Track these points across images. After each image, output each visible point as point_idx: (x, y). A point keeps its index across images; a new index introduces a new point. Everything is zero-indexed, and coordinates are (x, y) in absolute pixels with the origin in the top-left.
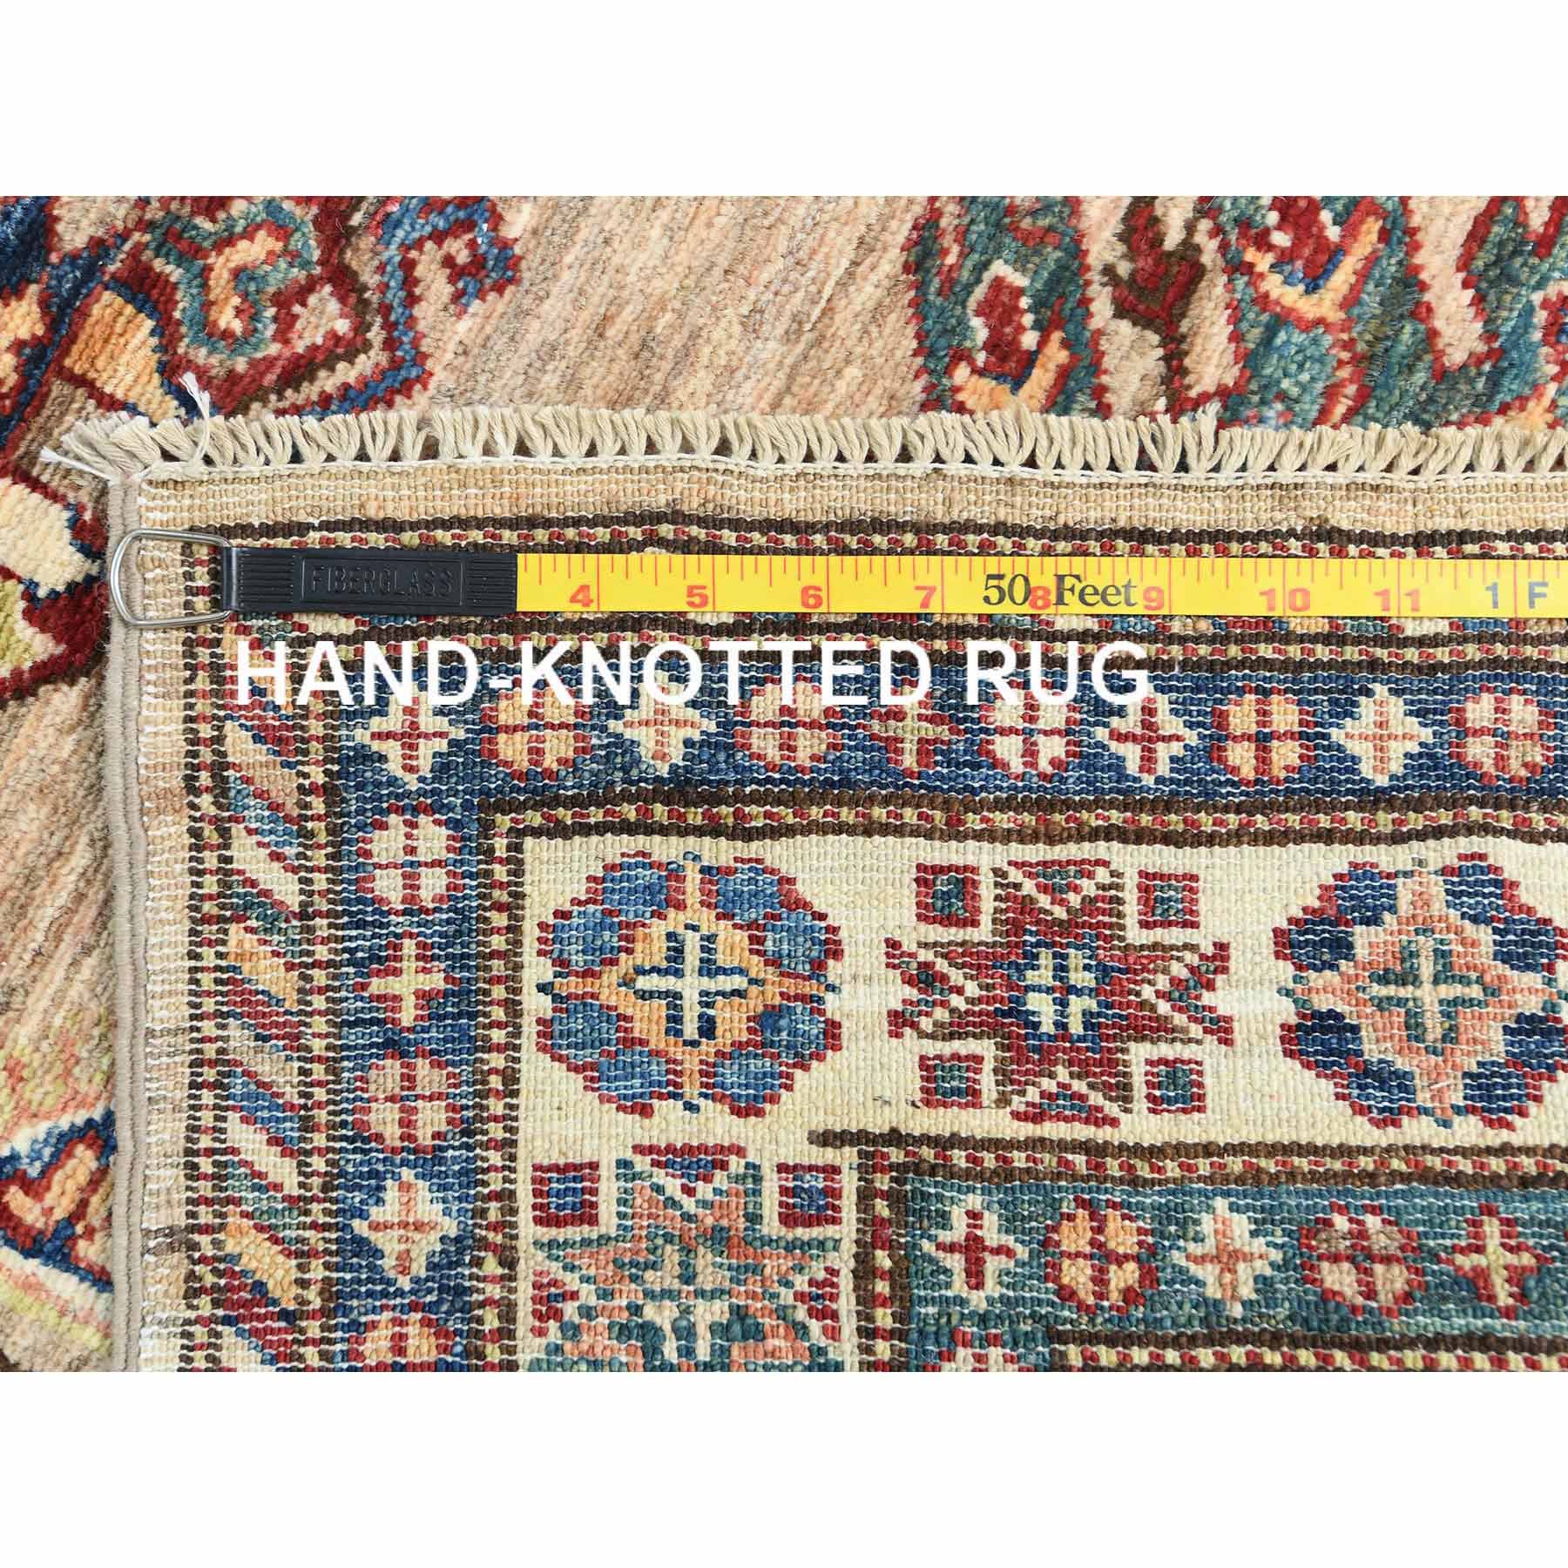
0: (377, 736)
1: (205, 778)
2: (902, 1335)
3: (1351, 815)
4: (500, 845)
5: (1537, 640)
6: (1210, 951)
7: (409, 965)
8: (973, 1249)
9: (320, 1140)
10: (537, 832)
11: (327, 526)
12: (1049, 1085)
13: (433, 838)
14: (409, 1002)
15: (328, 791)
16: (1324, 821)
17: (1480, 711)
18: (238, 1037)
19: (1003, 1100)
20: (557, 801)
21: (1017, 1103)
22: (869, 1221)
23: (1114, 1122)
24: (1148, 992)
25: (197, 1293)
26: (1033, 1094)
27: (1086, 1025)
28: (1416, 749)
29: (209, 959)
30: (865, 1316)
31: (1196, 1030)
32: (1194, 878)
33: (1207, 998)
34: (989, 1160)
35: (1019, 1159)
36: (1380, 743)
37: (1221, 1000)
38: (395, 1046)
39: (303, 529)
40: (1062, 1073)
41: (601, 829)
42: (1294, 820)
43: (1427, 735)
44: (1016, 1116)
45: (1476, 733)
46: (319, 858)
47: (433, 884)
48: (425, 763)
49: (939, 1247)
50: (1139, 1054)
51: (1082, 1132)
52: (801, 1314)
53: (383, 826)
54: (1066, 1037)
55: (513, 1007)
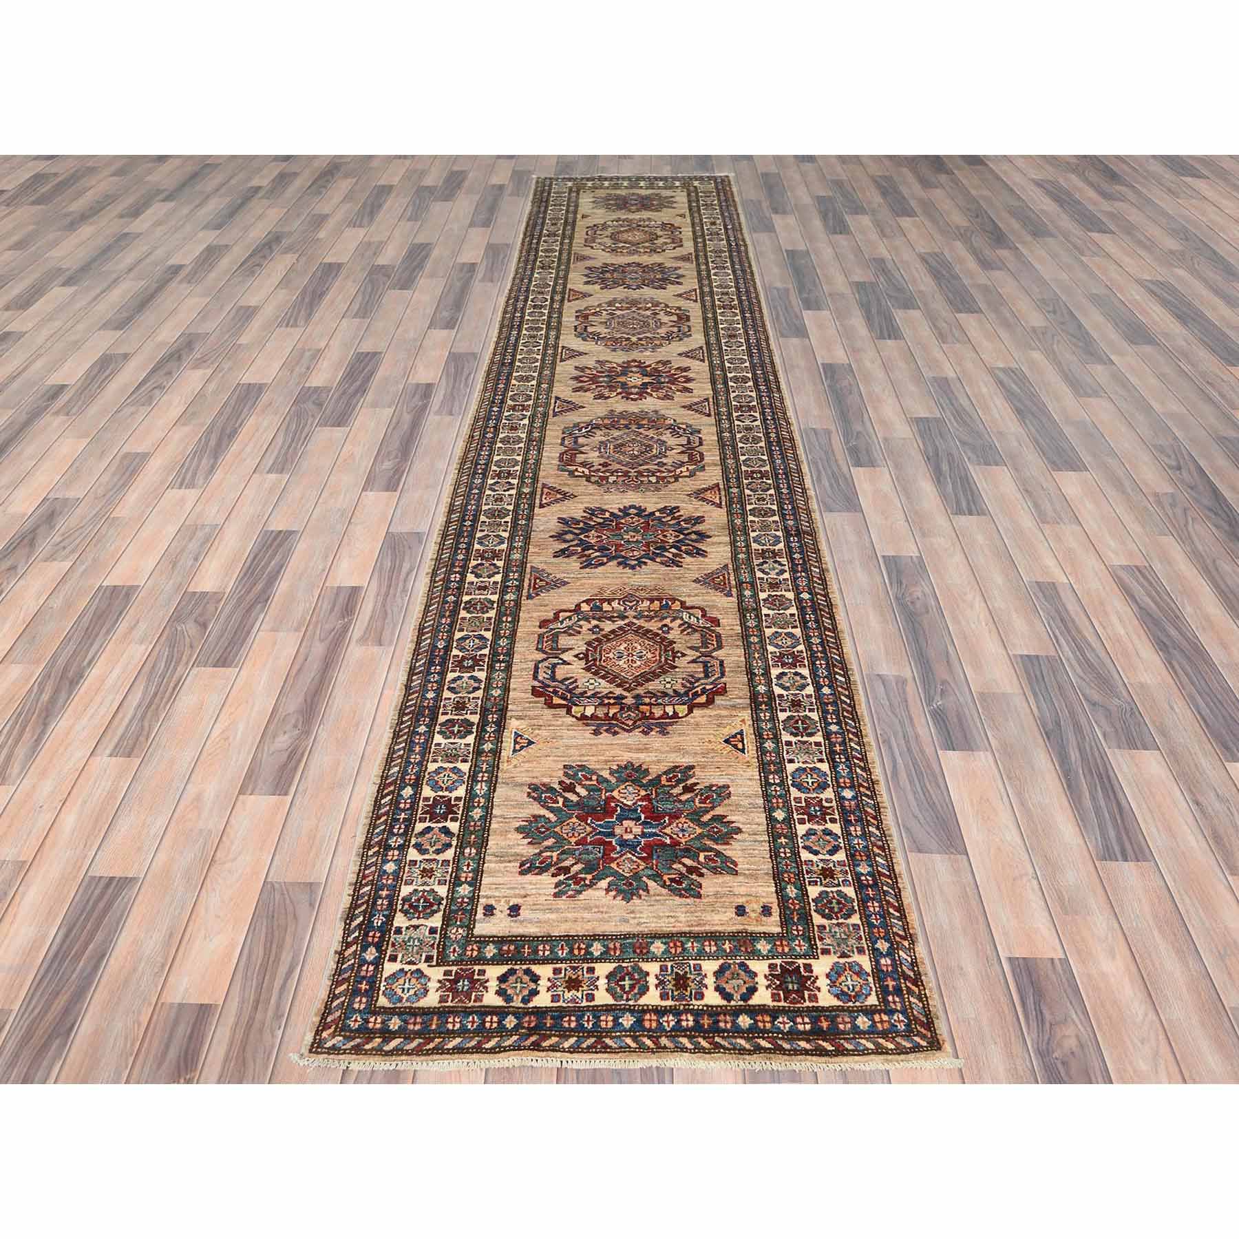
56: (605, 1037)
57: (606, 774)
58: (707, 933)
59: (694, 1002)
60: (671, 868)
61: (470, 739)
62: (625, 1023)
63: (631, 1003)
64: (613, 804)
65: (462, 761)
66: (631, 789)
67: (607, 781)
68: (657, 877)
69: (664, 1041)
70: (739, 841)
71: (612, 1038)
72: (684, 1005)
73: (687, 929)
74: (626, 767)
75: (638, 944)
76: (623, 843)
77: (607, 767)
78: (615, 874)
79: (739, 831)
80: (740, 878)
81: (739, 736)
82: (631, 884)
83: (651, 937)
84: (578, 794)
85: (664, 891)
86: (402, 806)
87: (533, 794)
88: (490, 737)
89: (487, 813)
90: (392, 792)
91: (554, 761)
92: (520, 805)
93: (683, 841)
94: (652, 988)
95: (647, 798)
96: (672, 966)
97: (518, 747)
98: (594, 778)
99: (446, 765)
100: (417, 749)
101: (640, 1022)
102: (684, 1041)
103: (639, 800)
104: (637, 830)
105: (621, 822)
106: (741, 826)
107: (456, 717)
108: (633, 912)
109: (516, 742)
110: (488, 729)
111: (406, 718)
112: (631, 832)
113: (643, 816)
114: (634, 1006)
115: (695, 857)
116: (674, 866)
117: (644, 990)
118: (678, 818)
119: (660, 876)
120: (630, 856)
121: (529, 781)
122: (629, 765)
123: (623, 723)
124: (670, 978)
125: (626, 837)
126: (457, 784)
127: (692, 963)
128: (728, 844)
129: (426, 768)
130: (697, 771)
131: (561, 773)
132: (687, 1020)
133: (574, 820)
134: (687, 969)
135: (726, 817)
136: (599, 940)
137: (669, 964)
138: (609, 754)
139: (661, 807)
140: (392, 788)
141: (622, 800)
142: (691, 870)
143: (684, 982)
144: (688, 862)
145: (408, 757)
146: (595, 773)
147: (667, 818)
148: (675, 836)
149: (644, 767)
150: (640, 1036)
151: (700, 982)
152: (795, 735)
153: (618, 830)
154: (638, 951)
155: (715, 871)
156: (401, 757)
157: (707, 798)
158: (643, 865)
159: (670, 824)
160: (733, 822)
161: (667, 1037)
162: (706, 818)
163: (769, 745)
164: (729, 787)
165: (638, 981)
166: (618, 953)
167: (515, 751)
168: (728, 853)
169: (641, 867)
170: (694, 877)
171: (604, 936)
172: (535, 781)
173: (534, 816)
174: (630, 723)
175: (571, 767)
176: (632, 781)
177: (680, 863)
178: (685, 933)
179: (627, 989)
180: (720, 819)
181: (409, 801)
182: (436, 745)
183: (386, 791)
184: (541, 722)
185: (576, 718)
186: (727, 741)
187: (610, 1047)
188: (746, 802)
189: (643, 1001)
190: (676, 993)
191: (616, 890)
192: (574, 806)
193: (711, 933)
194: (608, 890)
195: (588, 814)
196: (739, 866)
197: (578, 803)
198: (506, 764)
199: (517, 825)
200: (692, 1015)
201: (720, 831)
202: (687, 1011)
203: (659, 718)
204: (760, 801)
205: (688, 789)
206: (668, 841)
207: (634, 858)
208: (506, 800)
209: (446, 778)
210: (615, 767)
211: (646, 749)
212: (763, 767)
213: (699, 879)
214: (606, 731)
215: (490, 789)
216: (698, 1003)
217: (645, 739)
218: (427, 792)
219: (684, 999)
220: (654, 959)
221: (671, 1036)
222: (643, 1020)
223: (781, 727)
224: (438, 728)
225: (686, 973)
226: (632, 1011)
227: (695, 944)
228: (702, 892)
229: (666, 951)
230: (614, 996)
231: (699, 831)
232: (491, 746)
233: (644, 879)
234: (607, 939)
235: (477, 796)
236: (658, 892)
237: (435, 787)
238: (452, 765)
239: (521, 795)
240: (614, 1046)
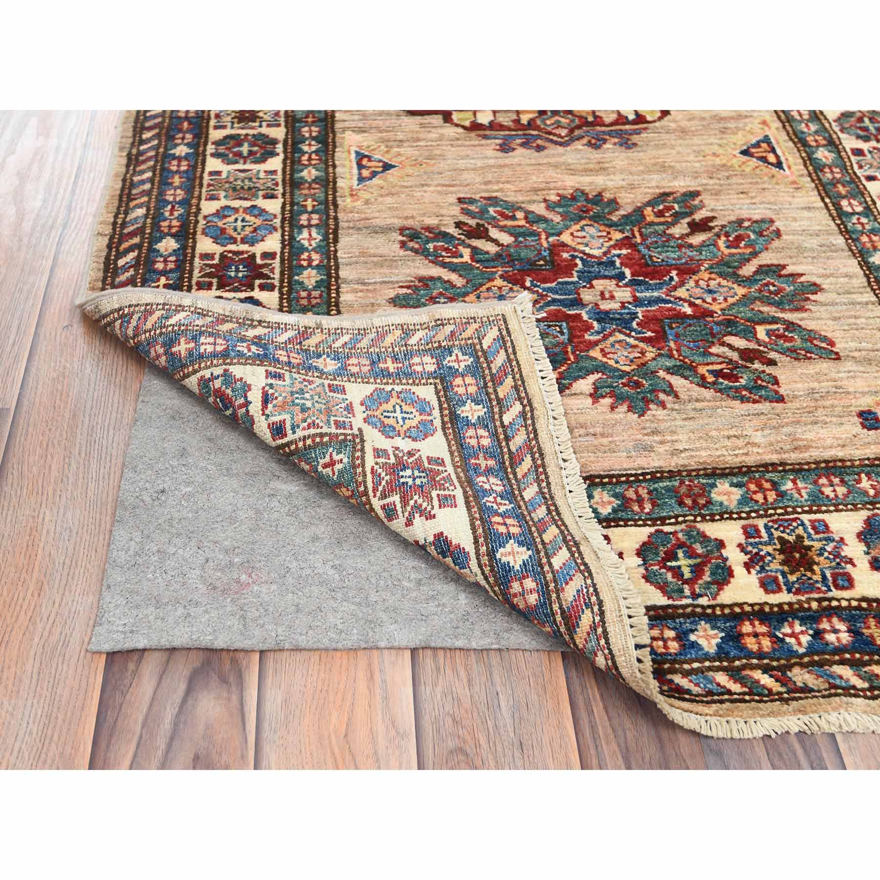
0: (457, 355)
1: (439, 322)
2: (305, 449)
3: (484, 548)
4: (431, 381)
5: (558, 597)
6: (432, 513)
7: (395, 365)
8: (332, 464)
9: (347, 351)
10: (436, 388)
11: (512, 341)
12: (383, 474)
13: (431, 368)
14: (386, 366)
15: (440, 346)
16: (481, 540)
17: (529, 584)
18: (373, 336)
19: (377, 464)
20: (445, 391)
21: (376, 467)
22: (337, 436)
23: (375, 496)
24: (416, 497)
25: (306, 328)
26: (380, 471)
27: (403, 483)
28: (511, 565)
29: (391, 328)
30: (309, 436)
31: (406, 514)
32: (456, 506)
33: (417, 515)
34: (358, 462)
35: (359, 470)
36: (512, 553)
37: (418, 520)
38: (373, 363)
39: (510, 336)
40: (388, 478)
41: (439, 400)
42: (480, 531)
43: (517, 567)
44: (373, 467)
45: (521, 583)
46: (421, 347)
47: (419, 368)
48: (451, 364)
49: (331, 454)
50: (396, 498)
51: (370, 485)
52: (309, 421)
53: (432, 358)
54: (399, 477)
55: (387, 383)
56: (674, 671)
57: (540, 209)
58: (817, 463)
59: (835, 593)
60: (706, 353)
61: (275, 163)
62: (702, 642)
63: (703, 601)
64: (565, 255)
65: (266, 197)
66: (592, 231)
67: (541, 219)
68: (685, 369)
69: (800, 676)
70: (822, 304)
71: (686, 674)
72: (819, 600)
73: (774, 458)
74: (573, 198)
75: (683, 490)
76: (603, 317)
77: (540, 198)
78: (602, 368)
79: (816, 288)
80: (849, 365)
81: (764, 145)
82: (638, 384)
83: (706, 475)
84: (495, 242)
85: (708, 394)
86: (160, 266)
87: (411, 244)
88: (310, 159)
89: (329, 276)
90: (139, 246)
91: (439, 192)
92: (388, 262)
93: (716, 308)
94: (739, 571)
95: (626, 242)
96: (766, 526)
97: (366, 173)
98: (520, 215)
99: (236, 204)
100: (177, 180)
101: (734, 638)
102: (845, 672)
103: (614, 247)
104: (624, 294)
105: (590, 282)
106: (818, 281)
107: (244, 132)
108: (655, 432)
109: (360, 166)
110: (306, 148)
111: (147, 135)
112: (612, 297)
113: (627, 272)
114: (713, 607)
115: (749, 333)
116: (713, 350)
117: (724, 575)
118: (694, 272)
119: (693, 368)
120: (621, 337)
121: (398, 223)
122: (578, 195)
123: (550, 133)
124: (770, 549)
125: (605, 306)
126: (263, 232)
127: (805, 518)
128: (801, 309)
129: (199, 209)
130: (706, 198)
131: (456, 210)
132: (836, 631)
133: (499, 282)
134: (800, 531)
135: (784, 267)
136: (603, 485)
137: (761, 523)
138: (535, 180)
139: (658, 257)
140: (136, 240)
141: (582, 248)
142: (747, 355)
143: (803, 556)
144: (740, 343)
145: (161, 193)
146: (520, 208)
147: (674, 273)
148: (698, 302)
149: (607, 196)
150: (744, 667)
151: (837, 555)
152: (866, 139)
153: (587, 296)
154: (688, 502)
155: (794, 354)
156: (148, 193)
157: (739, 238)
158: (651, 352)
159: (682, 284)
160: (802, 275)
161: (802, 666)
162: (748, 270)
163: (823, 155)
164: (772, 221)
165: (706, 559)
166: (648, 507)
167: (361, 179)
168: (810, 325)
169: (649, 356)
170: (757, 365)
171: (611, 477)
172: (410, 223)
173: (421, 279)
174: (564, 132)
175: (472, 201)
176: (590, 219)
177: (723, 344)
178: (773, 464)
179: (687, 575)
180: (776, 270)
181: (173, 258)
182: (211, 174)
183: (125, 245)
184: (400, 136)
185: (464, 127)
186: (745, 153)
187: (688, 692)
188: (813, 243)
189: (728, 596)
190: (792, 578)
191: (612, 395)
192: (493, 260)
193: (826, 462)
194: (596, 396)
195: (524, 272)
196: (837, 346)
197: (498, 256)
198: (349, 200)
199: (392, 294)
200: (841, 619)
201: (780, 291)
202: (830, 612)
203: (611, 124)
204: (840, 241)
205: (697, 227)
206: (688, 310)
207: (631, 341)
208: (363, 254)
209: (239, 224)
210: (554, 198)
211: (602, 169)
212: (825, 190)
213: (769, 370)
214: (523, 145)
215: (326, 238)
216: (846, 594)
217: (595, 155)
218: (205, 245)
219: (812, 588)
220: (726, 515)
221: (812, 663)
222: (741, 635)
223: (837, 129)
224: (210, 148)
225: (800, 538)
226: (709, 616)
227: (800, 484)
228: (782, 391)
229: (743, 501)
230: (663, 588)
231: (741, 291)
232: (314, 173)
233: (662, 374)
234: (618, 483)
235: (303, 249)
236: (695, 395)
237: (221, 236)
238: (247, 204)
239: (390, 246)
240: (696, 690)
